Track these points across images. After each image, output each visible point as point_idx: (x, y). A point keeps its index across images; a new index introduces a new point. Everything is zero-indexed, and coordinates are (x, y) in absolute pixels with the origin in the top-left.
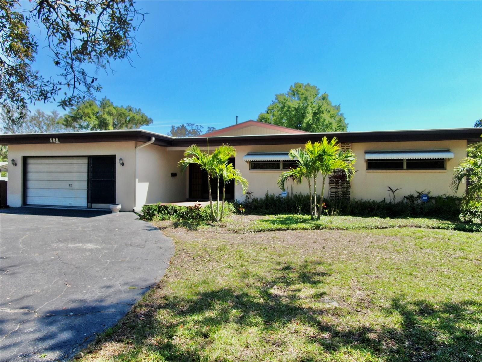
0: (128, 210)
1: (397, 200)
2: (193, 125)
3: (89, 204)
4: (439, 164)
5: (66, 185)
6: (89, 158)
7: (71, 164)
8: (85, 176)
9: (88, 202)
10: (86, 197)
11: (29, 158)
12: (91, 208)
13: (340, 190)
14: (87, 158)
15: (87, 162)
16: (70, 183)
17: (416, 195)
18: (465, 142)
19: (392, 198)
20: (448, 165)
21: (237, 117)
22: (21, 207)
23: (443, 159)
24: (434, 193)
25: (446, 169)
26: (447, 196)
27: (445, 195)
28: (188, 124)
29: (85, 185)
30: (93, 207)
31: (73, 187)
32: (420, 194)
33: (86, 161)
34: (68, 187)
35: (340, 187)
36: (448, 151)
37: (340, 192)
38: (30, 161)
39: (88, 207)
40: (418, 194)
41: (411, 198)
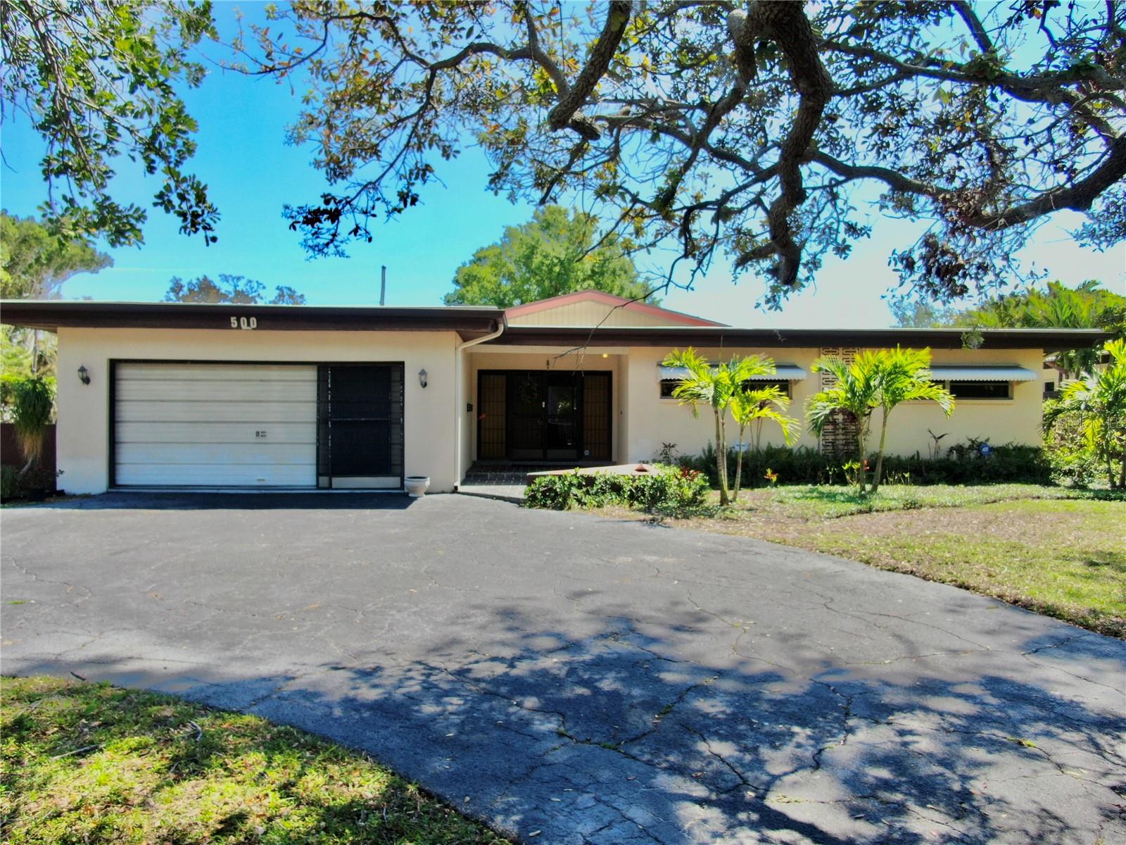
0: (440, 490)
1: (942, 455)
2: (239, 279)
3: (324, 481)
4: (1000, 391)
5: (249, 433)
6: (322, 367)
7: (261, 381)
8: (309, 412)
9: (319, 474)
10: (315, 462)
11: (122, 365)
12: (330, 487)
13: (841, 437)
14: (315, 367)
15: (316, 378)
16: (261, 428)
17: (967, 444)
18: (1040, 352)
19: (933, 451)
20: (1017, 392)
21: (384, 268)
22: (108, 493)
23: (1006, 382)
24: (997, 441)
25: (1012, 399)
26: (1014, 445)
27: (1011, 443)
28: (225, 278)
29: (309, 433)
30: (334, 486)
31: (269, 438)
32: (973, 442)
33: (311, 374)
34: (253, 438)
35: (841, 431)
36: (1016, 367)
37: (841, 442)
38: (125, 372)
39: (318, 487)
40: (970, 443)
41: (960, 449)
